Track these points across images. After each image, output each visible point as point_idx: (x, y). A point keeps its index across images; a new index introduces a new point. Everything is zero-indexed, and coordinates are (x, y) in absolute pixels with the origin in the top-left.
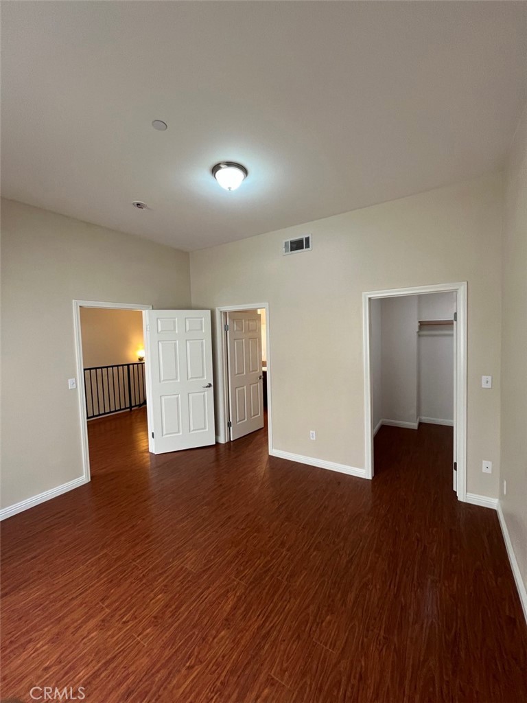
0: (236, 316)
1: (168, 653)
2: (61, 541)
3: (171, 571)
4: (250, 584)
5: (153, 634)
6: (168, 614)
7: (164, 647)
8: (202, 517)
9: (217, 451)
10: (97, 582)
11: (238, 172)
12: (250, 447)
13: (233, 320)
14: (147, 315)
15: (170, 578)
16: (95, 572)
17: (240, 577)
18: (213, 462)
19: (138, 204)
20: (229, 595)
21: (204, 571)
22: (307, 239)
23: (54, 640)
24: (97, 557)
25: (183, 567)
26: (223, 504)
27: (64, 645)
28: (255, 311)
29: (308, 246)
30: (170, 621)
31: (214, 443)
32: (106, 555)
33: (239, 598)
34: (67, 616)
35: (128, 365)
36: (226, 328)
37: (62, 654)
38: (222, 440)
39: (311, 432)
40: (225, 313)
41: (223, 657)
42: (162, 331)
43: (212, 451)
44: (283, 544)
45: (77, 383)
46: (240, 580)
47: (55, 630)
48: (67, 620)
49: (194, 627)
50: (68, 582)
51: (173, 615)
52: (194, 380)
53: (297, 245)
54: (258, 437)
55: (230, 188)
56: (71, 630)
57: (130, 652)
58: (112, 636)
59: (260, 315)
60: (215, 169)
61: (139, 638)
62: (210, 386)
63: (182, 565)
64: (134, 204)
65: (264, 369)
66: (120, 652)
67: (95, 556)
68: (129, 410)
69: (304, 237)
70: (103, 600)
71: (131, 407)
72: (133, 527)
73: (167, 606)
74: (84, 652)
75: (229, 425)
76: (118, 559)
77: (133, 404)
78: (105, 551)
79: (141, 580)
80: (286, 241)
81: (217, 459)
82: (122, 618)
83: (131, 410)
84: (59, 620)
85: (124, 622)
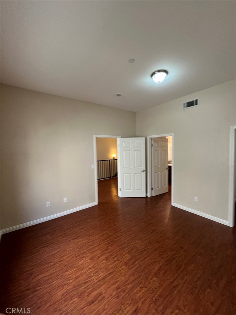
0: (157, 140)
1: (132, 278)
2: (90, 224)
3: (130, 247)
4: (166, 261)
5: (125, 269)
6: (131, 263)
7: (130, 276)
8: (142, 227)
9: (146, 200)
10: (103, 243)
11: (164, 74)
12: (162, 200)
13: (155, 141)
14: (119, 140)
15: (130, 249)
16: (102, 239)
17: (161, 257)
18: (145, 205)
19: (118, 95)
20: (156, 263)
21: (144, 250)
22: (196, 101)
23: (92, 259)
24: (103, 233)
25: (135, 246)
26: (151, 224)
27: (94, 262)
28: (165, 137)
29: (196, 104)
30: (132, 266)
31: (145, 196)
32: (105, 233)
33: (161, 266)
34: (95, 252)
35: (110, 160)
36: (152, 145)
37: (94, 265)
38: (149, 195)
39: (196, 197)
40: (152, 139)
41: (156, 289)
42: (125, 146)
43: (144, 200)
44: (181, 248)
45: (95, 166)
46: (161, 258)
47: (92, 256)
48: (95, 253)
49: (142, 272)
50: (94, 240)
51: (133, 264)
52: (137, 168)
53: (190, 104)
54: (166, 196)
55: (159, 82)
56: (96, 257)
57: (117, 273)
58: (111, 264)
59: (167, 139)
60: (153, 74)
61: (120, 269)
62: (144, 171)
63: (135, 245)
64: (116, 95)
65: (169, 165)
66: (114, 271)
67: (102, 233)
68: (109, 178)
69: (194, 99)
70: (106, 250)
71: (110, 177)
72: (115, 225)
73: (130, 260)
74: (101, 267)
75: (152, 189)
76: (110, 236)
77: (111, 176)
78: (105, 232)
79: (119, 246)
80: (184, 102)
81: (146, 204)
82: (113, 259)
83: (110, 179)
84: (92, 253)
85: (114, 261)
